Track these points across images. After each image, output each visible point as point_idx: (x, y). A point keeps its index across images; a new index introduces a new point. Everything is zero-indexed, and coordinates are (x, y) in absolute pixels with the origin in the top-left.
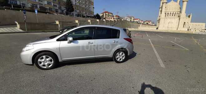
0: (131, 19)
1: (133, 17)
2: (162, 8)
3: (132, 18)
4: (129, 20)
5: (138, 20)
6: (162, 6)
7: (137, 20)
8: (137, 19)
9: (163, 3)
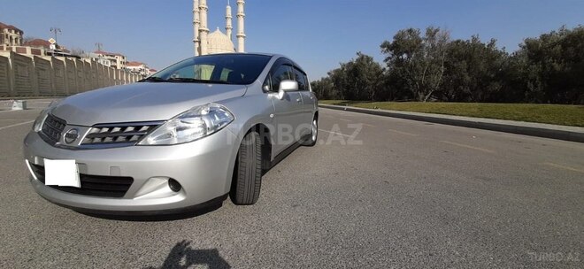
0: (115, 61)
1: (120, 55)
2: (200, 42)
3: (119, 59)
4: (105, 61)
5: (141, 67)
6: (199, 38)
7: (138, 68)
8: (137, 64)
9: (200, 31)
